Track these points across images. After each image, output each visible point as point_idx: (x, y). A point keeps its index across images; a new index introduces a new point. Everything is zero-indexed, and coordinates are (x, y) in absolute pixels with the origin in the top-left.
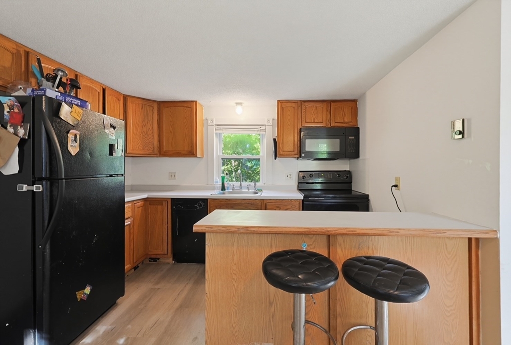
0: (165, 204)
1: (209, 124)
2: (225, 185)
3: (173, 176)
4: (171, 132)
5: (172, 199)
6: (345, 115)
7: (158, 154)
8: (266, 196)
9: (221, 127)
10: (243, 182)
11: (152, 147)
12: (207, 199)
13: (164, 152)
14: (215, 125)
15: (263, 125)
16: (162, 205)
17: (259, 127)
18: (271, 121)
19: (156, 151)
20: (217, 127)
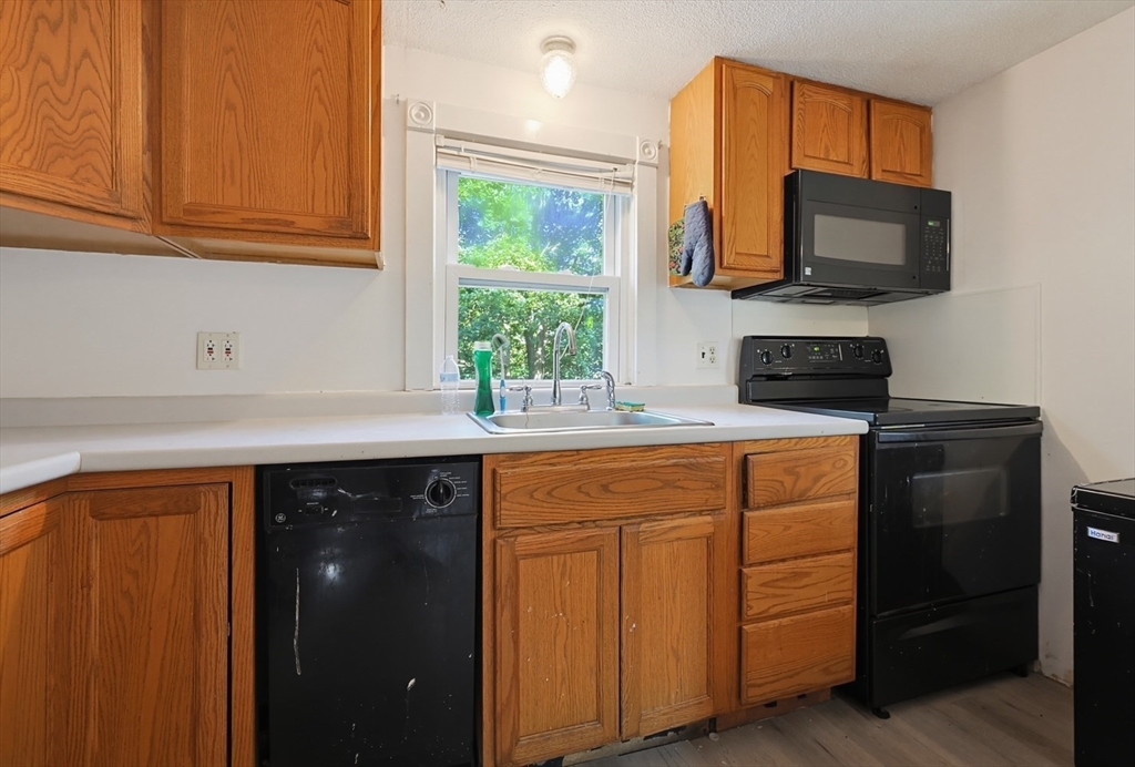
0: (212, 504)
1: (410, 123)
2: (495, 391)
3: (219, 352)
4: (230, 107)
5: (261, 471)
6: (905, 150)
7: (146, 216)
8: (734, 426)
9: (464, 145)
10: (563, 377)
11: (106, 171)
12: (478, 458)
13: (187, 212)
14: (439, 131)
15: (623, 162)
16: (193, 510)
17: (612, 166)
18: (654, 150)
19: (134, 196)
20: (443, 141)
